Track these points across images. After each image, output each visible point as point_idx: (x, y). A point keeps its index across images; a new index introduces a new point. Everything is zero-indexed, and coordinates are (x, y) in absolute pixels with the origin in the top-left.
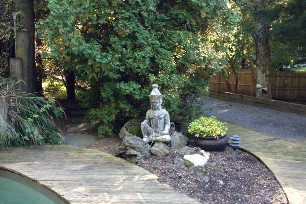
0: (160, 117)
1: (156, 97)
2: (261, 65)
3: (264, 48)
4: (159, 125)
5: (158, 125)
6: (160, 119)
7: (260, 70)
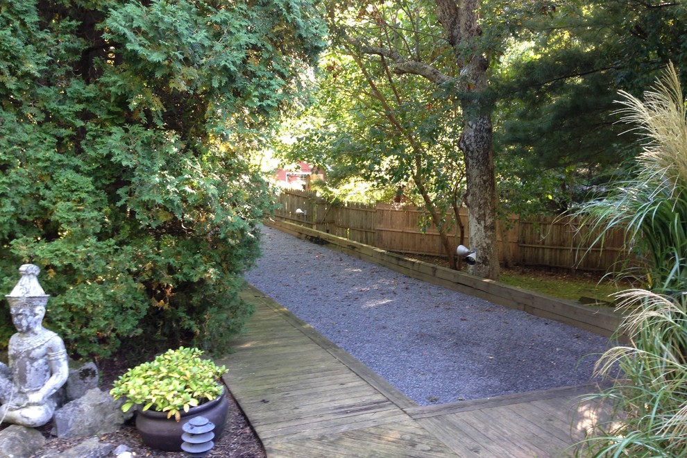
0: (31, 356)
1: (17, 302)
2: (476, 206)
3: (481, 171)
4: (29, 377)
5: (26, 377)
6: (33, 360)
7: (473, 214)
